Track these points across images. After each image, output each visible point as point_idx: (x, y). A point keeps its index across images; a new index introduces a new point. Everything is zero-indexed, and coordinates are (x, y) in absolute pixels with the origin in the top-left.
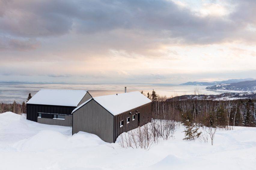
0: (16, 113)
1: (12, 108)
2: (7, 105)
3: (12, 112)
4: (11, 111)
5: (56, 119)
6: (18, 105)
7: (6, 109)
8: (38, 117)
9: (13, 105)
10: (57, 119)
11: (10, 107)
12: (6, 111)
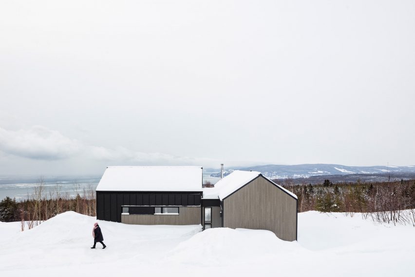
0: (81, 212)
1: (75, 205)
2: (66, 201)
3: (75, 211)
4: (73, 210)
5: (161, 214)
6: (83, 200)
7: (66, 207)
8: (122, 214)
9: (76, 200)
10: (163, 214)
11: (71, 204)
12: (66, 211)
